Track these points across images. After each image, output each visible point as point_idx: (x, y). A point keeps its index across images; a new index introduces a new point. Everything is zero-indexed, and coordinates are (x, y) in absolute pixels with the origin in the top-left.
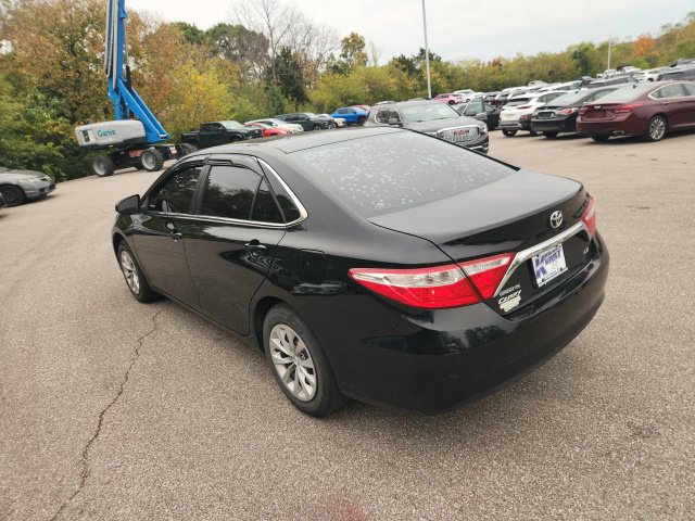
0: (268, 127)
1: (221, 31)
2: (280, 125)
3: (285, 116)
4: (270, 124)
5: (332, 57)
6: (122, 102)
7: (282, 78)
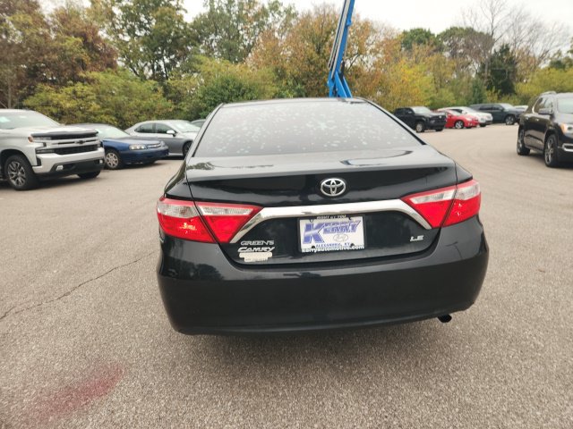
0: (455, 114)
1: (451, 33)
2: (470, 114)
3: (480, 106)
4: (460, 111)
5: (559, 53)
6: (335, 88)
7: (493, 72)
